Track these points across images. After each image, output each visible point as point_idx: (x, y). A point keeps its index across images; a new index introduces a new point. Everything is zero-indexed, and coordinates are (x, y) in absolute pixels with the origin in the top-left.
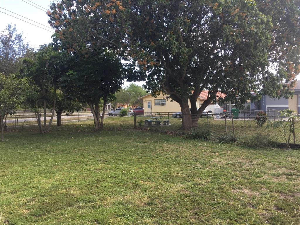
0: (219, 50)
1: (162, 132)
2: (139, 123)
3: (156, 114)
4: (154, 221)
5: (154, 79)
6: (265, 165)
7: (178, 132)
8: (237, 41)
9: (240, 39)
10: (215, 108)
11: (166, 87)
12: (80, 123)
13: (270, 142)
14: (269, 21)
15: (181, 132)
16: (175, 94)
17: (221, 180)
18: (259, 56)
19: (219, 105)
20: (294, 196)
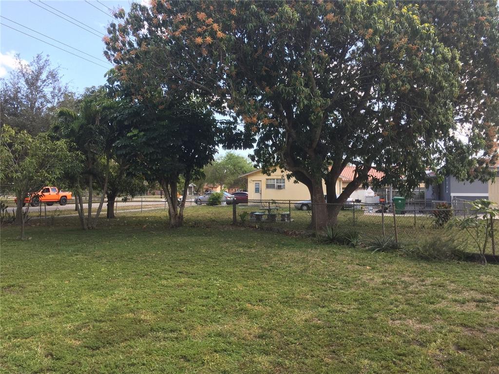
0: (374, 101)
1: (278, 232)
2: (240, 216)
3: (269, 203)
4: (271, 360)
5: (267, 146)
6: (444, 286)
7: (304, 232)
8: (403, 88)
9: (408, 86)
10: (367, 195)
11: (288, 159)
12: (143, 215)
13: (455, 251)
14: (455, 58)
15: (311, 232)
16: (300, 170)
17: (373, 307)
18: (439, 114)
19: (372, 190)
20: (486, 332)
